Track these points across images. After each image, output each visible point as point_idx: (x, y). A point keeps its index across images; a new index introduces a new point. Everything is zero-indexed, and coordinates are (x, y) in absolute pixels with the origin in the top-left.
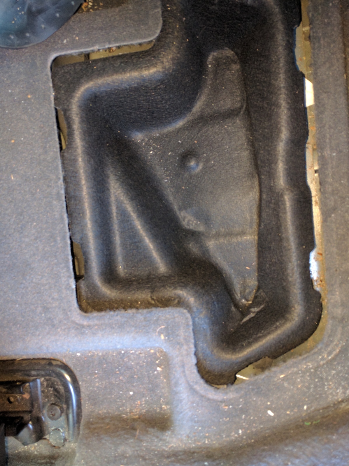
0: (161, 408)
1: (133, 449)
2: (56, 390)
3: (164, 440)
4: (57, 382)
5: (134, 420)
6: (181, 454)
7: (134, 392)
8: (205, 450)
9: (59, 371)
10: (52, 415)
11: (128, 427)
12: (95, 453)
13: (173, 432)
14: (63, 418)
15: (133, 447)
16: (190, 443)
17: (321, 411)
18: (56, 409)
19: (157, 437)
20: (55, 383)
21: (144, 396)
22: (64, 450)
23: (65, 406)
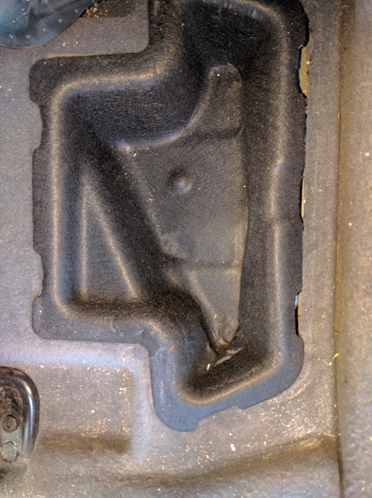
0: (122, 430)
1: (87, 469)
2: (14, 401)
3: (121, 463)
4: (17, 393)
5: (92, 440)
6: (135, 478)
7: (95, 411)
8: (160, 476)
9: (20, 382)
10: (8, 426)
11: (85, 446)
12: (46, 470)
13: (130, 455)
14: (18, 431)
15: (88, 467)
16: (146, 469)
17: (281, 447)
18: (12, 421)
19: (114, 459)
20: (15, 394)
21: (105, 415)
22: (15, 464)
23: (21, 419)
